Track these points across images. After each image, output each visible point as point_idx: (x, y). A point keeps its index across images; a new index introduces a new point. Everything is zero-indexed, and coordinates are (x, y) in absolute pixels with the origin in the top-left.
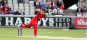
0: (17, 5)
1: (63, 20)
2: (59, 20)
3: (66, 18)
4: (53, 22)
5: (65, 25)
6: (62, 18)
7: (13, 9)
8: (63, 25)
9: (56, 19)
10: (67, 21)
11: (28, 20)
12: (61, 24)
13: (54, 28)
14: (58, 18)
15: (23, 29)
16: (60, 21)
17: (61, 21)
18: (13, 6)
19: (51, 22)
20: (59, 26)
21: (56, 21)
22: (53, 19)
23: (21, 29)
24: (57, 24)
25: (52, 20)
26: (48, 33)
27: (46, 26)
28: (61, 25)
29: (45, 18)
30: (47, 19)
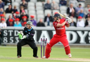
0: (42, 12)
7: (37, 18)
18: (36, 14)
26: (87, 53)
27: (85, 43)
29: (83, 32)
30: (86, 33)
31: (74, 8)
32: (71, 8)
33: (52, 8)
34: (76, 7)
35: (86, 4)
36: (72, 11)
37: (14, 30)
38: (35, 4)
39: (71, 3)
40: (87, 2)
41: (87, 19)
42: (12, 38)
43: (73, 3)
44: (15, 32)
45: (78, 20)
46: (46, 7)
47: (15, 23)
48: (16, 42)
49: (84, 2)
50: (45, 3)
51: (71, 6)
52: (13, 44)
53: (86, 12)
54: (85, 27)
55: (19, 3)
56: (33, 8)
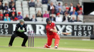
0: (27, 9)
1: (83, 28)
2: (78, 28)
3: (87, 26)
4: (71, 30)
5: (86, 34)
6: (82, 26)
7: (23, 14)
8: (83, 34)
9: (75, 26)
10: (88, 29)
11: (40, 28)
12: (81, 32)
13: (72, 38)
14: (77, 26)
15: (34, 39)
16: (79, 30)
17: (81, 29)
18: (23, 11)
19: (68, 30)
20: (79, 35)
21: (75, 29)
22: (71, 26)
23: (32, 39)
24: (75, 32)
25: (69, 27)
26: (65, 43)
28: (81, 35)
29: (61, 26)
30: (64, 26)
31: (54, 6)
32: (52, 6)
33: (36, 6)
34: (55, 5)
35: (64, 3)
36: (53, 8)
37: (4, 24)
38: (22, 2)
39: (51, 2)
40: (65, 1)
41: (64, 15)
42: (3, 30)
43: (53, 2)
44: (5, 25)
45: (57, 16)
46: (31, 5)
47: (5, 18)
48: (5, 33)
49: (62, 1)
50: (30, 2)
51: (51, 5)
52: (3, 35)
53: (64, 9)
54: (63, 21)
55: (9, 2)
56: (20, 6)
